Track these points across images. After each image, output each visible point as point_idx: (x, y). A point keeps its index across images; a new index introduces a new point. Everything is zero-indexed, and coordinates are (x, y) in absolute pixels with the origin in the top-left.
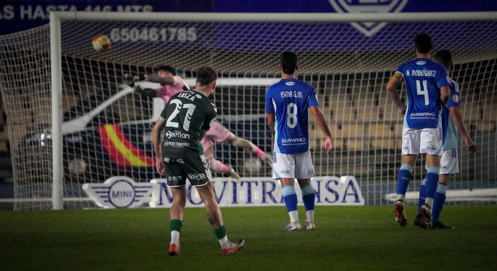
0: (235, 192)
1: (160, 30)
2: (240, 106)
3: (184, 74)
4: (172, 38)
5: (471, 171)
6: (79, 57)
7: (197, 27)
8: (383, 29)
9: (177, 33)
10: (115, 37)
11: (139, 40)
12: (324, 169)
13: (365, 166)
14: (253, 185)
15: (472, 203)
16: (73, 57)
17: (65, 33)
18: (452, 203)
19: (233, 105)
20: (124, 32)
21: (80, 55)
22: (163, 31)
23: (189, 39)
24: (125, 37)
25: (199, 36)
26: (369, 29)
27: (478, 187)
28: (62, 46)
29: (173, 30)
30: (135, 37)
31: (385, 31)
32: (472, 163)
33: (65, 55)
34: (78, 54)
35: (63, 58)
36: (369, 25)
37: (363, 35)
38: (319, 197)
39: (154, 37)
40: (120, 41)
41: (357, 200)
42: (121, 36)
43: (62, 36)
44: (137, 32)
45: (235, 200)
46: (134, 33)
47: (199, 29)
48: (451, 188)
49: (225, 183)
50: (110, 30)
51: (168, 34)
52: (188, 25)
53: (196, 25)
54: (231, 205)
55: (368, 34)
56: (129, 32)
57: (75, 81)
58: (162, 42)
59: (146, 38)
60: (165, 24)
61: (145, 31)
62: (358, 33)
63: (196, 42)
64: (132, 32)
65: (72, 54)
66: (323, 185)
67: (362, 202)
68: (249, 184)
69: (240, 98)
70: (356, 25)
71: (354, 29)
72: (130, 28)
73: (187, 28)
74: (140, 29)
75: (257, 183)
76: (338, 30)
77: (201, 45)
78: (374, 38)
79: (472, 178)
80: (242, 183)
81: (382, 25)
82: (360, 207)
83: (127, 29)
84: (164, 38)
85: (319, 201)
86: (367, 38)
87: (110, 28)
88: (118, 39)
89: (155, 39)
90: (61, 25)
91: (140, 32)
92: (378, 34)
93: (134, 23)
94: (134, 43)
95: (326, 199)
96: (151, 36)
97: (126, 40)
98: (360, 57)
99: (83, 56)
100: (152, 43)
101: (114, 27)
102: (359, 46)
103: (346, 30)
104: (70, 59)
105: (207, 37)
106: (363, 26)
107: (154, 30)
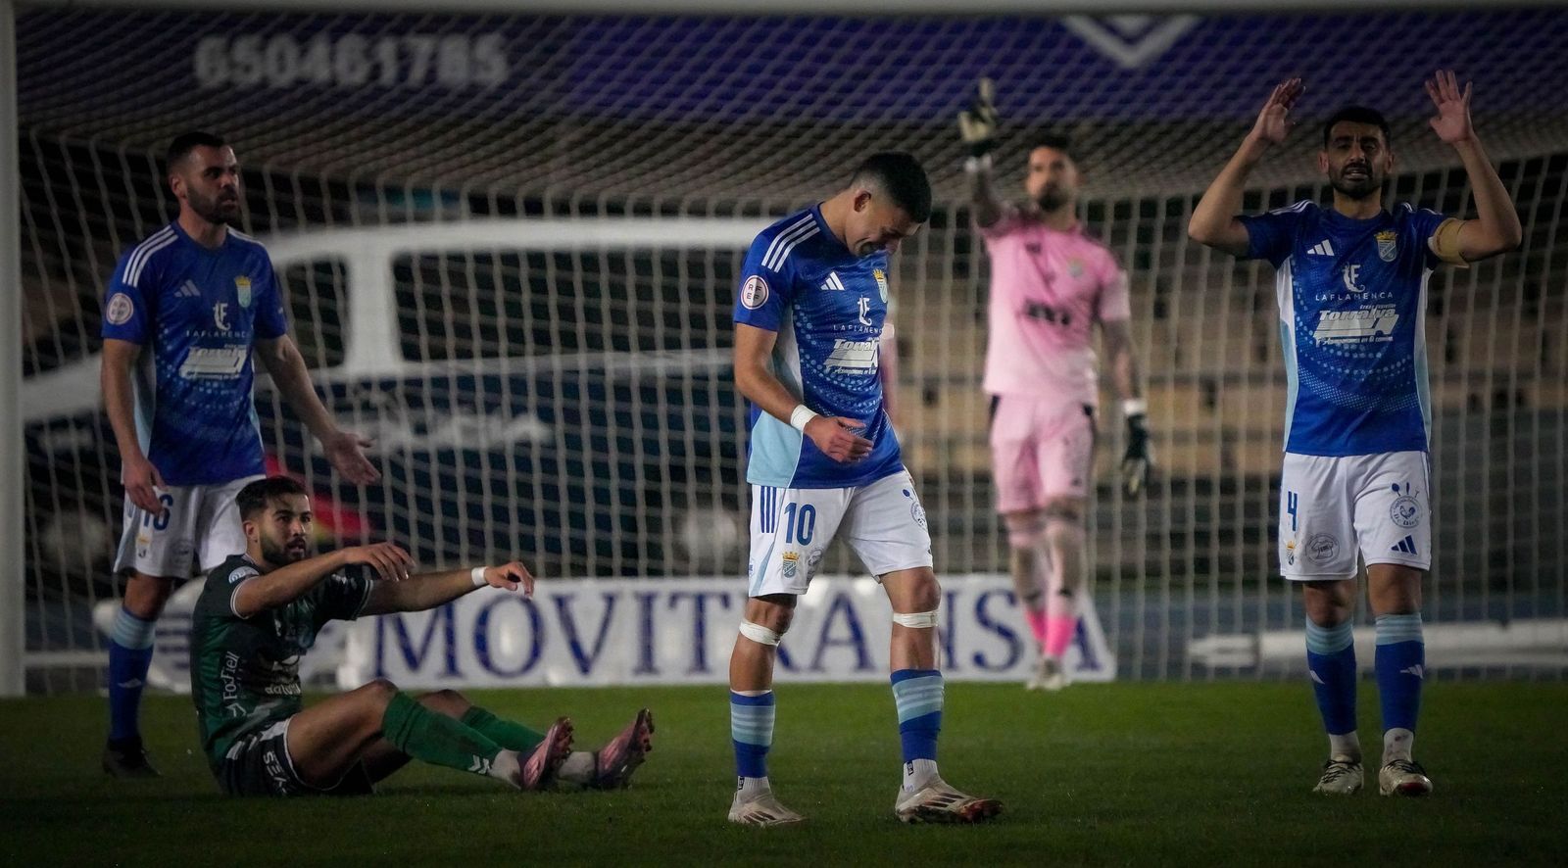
0: (647, 628)
1: (375, 43)
2: (672, 320)
3: (464, 206)
4: (418, 73)
5: (1498, 559)
6: (82, 143)
7: (510, 35)
8: (1183, 42)
9: (434, 56)
10: (213, 71)
11: (299, 82)
12: (980, 548)
13: (1128, 539)
14: (713, 607)
15: (1522, 675)
16: (63, 139)
17: (30, 53)
18: (1446, 674)
19: (646, 319)
20: (244, 49)
21: (87, 135)
22: (387, 49)
23: (482, 76)
24: (248, 69)
25: (519, 67)
26: (1130, 40)
27: (1524, 613)
28: (20, 103)
29: (423, 46)
30: (282, 69)
31: (1194, 47)
32: (1499, 533)
33: (33, 134)
34: (80, 129)
35: (24, 145)
36: (1129, 24)
37: (1110, 63)
38: (949, 650)
39: (352, 68)
40: (228, 84)
41: (1089, 662)
42: (232, 65)
43: (20, 65)
44: (292, 52)
45: (647, 659)
46: (281, 57)
47: (520, 40)
48: (1447, 617)
49: (610, 600)
50: (195, 43)
51: (404, 57)
52: (479, 25)
53: (507, 26)
54: (630, 680)
55: (1129, 58)
56: (262, 49)
57: (72, 226)
58: (382, 90)
59: (322, 74)
60: (394, 24)
61: (320, 48)
62: (1093, 56)
63: (506, 87)
64: (273, 49)
65: (58, 130)
66: (965, 608)
67: (1107, 669)
68: (700, 600)
69: (671, 294)
70: (1082, 27)
71: (1077, 43)
72: (268, 37)
73: (474, 37)
74: (303, 41)
75: (726, 600)
76: (1023, 44)
77: (524, 99)
78: (1153, 73)
79: (1499, 585)
80: (674, 599)
81: (1178, 27)
82: (1100, 686)
83: (255, 40)
84: (389, 75)
85: (951, 664)
86: (1127, 74)
87: (196, 35)
88: (222, 75)
89: (359, 76)
90: (18, 23)
91: (303, 53)
92: (1168, 57)
93: (281, 19)
94: (281, 92)
95: (979, 660)
96: (342, 65)
97: (254, 77)
98: (1100, 145)
99: (98, 136)
100: (345, 94)
101: (208, 34)
102: (1099, 102)
103: (1049, 44)
104: (51, 150)
105: (545, 68)
106: (1112, 30)
107: (351, 44)
